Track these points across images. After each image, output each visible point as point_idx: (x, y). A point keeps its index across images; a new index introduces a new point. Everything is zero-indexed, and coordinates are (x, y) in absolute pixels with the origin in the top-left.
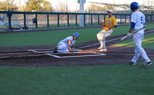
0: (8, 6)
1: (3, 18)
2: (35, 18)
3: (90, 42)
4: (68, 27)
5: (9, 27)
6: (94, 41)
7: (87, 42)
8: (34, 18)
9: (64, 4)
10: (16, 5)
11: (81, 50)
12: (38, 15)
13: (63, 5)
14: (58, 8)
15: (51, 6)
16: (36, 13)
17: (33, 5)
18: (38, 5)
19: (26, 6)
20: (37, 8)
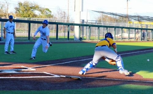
9: (64, 12)
11: (35, 70)
17: (24, 12)
18: (30, 12)
19: (15, 13)
20: (29, 15)
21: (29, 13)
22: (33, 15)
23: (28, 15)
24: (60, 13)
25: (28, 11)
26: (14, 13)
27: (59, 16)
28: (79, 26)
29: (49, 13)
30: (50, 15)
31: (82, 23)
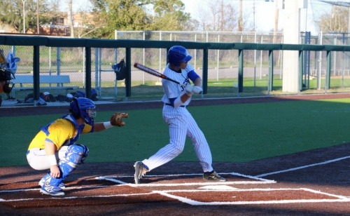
0: (26, 9)
1: (13, 60)
2: (122, 62)
3: (311, 151)
4: (238, 94)
5: (32, 92)
6: (326, 149)
7: (300, 154)
8: (118, 62)
9: (229, 6)
10: (56, 6)
11: (273, 182)
12: (134, 51)
13: (226, 10)
14: (209, 22)
15: (184, 12)
16: (128, 45)
17: (119, 10)
18: (134, 11)
19: (92, 13)
20: (132, 20)
21: (132, 11)
22: (141, 17)
23: (129, 20)
24: (217, 10)
25: (128, 7)
26: (88, 14)
27: (217, 19)
28: (297, 52)
29: (177, 10)
30: (181, 13)
31: (304, 43)
